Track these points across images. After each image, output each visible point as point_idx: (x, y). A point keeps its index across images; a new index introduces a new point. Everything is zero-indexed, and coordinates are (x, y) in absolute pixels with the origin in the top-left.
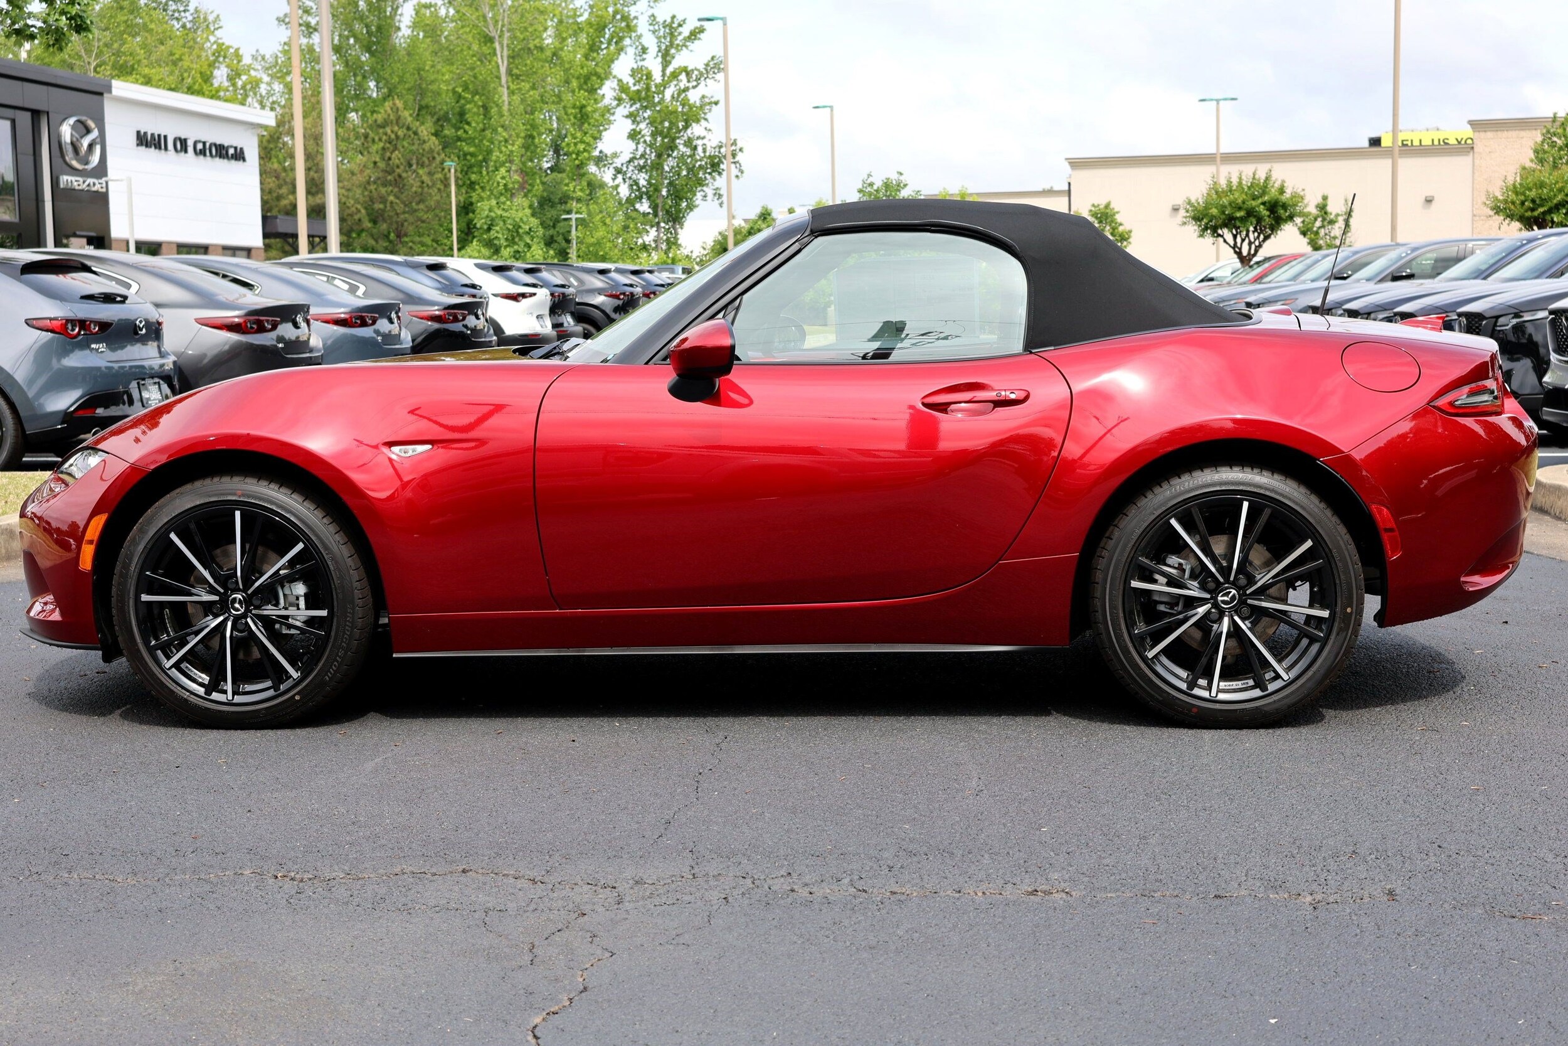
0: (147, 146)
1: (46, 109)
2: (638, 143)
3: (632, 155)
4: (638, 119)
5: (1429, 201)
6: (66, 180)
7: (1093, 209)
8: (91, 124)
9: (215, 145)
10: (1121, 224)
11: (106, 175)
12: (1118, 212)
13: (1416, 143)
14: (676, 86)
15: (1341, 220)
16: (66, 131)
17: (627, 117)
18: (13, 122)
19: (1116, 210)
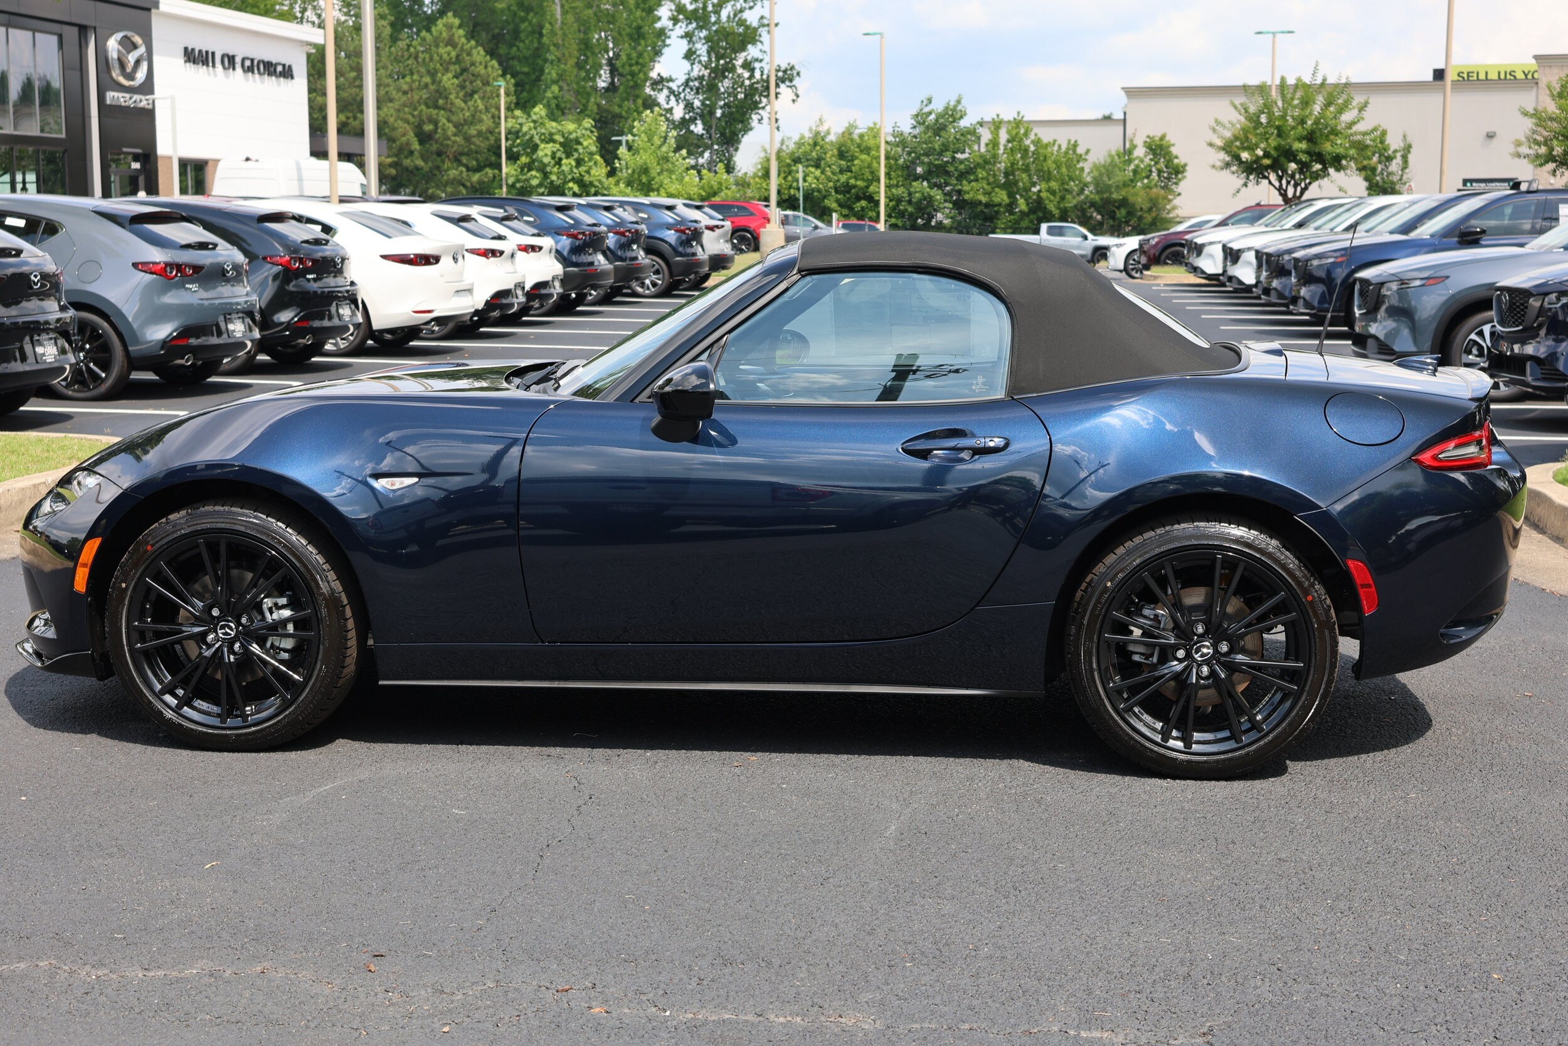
0: (194, 63)
1: (94, 25)
2: (692, 64)
3: (687, 76)
4: (694, 39)
5: (1490, 136)
6: (111, 96)
7: (1148, 140)
8: (137, 39)
9: (263, 62)
10: (1176, 157)
11: (152, 92)
12: (1173, 145)
13: (1482, 76)
14: (733, 6)
15: (1399, 155)
16: (113, 45)
17: (682, 37)
18: (60, 37)
19: (1172, 142)
